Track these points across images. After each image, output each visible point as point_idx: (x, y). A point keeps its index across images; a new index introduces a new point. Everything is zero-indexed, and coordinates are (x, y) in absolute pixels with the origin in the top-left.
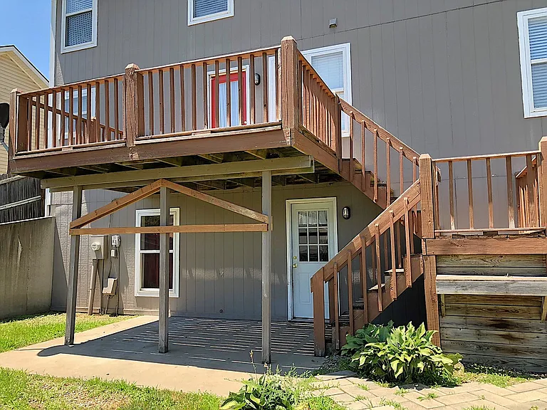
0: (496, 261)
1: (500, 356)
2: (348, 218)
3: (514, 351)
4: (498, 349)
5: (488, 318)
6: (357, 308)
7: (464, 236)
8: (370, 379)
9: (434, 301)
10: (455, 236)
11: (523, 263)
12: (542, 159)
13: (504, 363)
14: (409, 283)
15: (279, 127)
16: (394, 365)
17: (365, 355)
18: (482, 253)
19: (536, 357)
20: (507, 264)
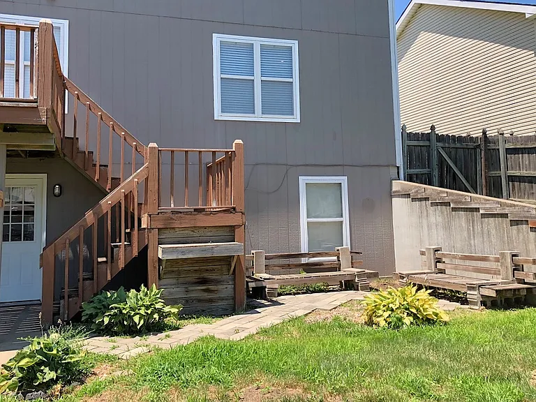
0: (201, 232)
1: (200, 306)
2: (59, 196)
3: (211, 301)
4: (200, 301)
5: (193, 277)
6: (87, 279)
7: (181, 212)
8: (112, 336)
9: (155, 267)
10: (173, 212)
11: (220, 232)
12: (235, 156)
13: (203, 311)
14: (135, 253)
15: (35, 105)
16: (136, 319)
17: (108, 316)
18: (193, 226)
19: (225, 303)
20: (209, 234)
